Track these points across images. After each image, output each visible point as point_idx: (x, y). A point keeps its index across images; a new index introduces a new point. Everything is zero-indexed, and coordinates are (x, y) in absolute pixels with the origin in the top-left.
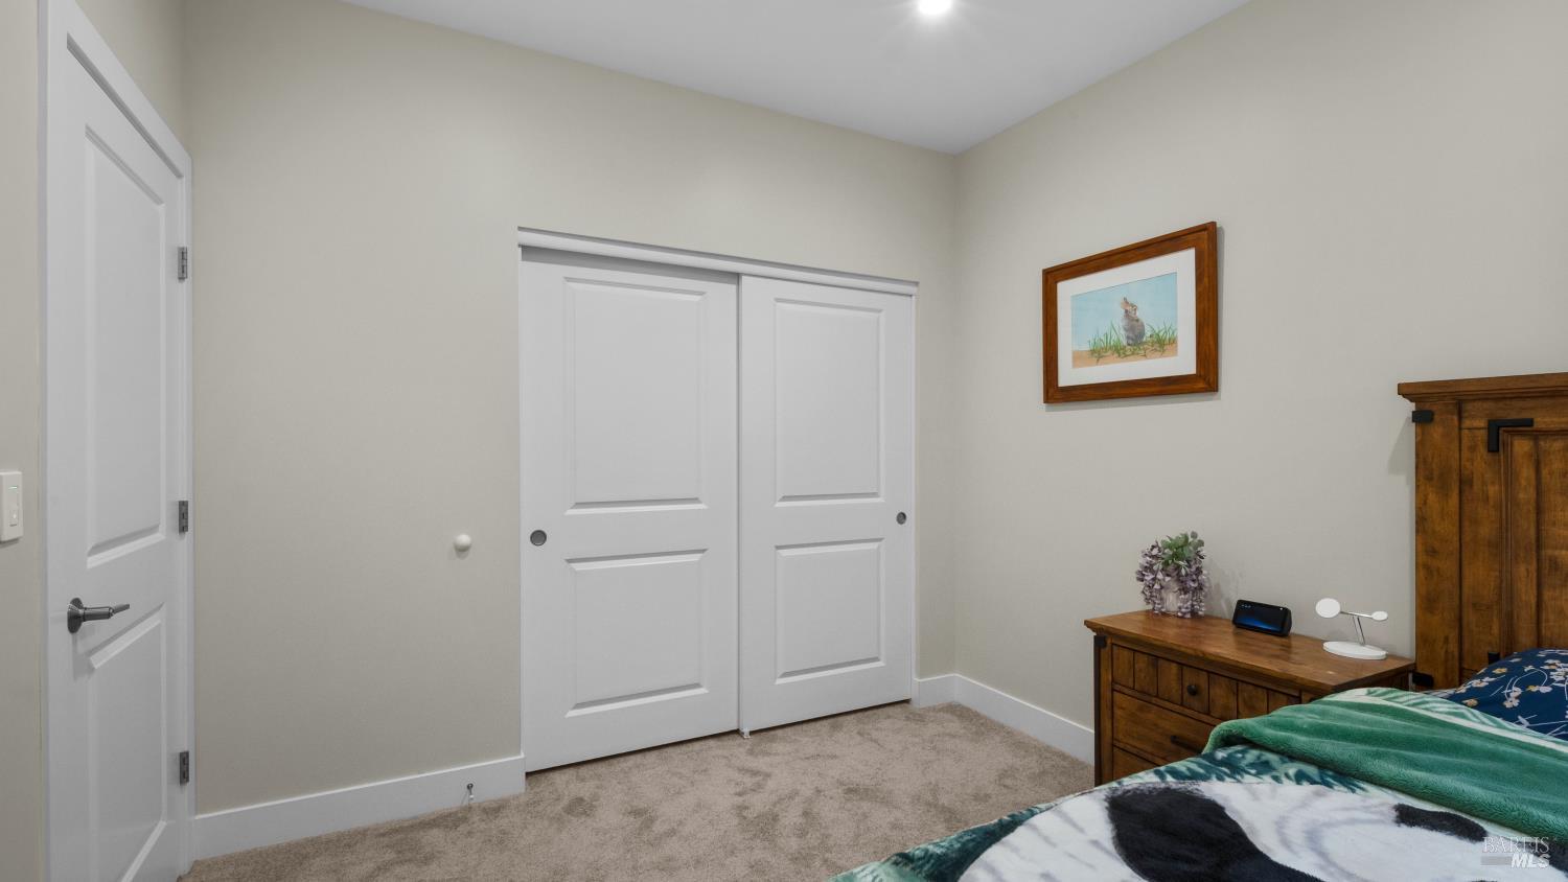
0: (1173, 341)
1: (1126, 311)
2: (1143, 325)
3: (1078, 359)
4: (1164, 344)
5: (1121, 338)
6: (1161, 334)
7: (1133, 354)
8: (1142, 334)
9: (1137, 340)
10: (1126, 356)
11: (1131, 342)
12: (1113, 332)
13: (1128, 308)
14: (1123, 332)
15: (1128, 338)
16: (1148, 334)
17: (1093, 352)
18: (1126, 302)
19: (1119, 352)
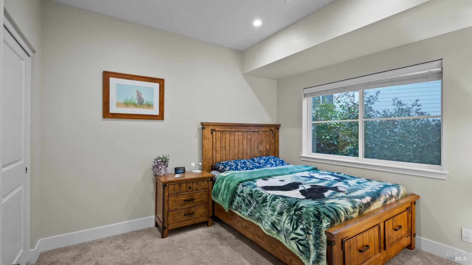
0: (152, 106)
1: (138, 94)
2: (143, 99)
3: (118, 105)
4: (149, 106)
5: (136, 102)
6: (149, 103)
7: (140, 107)
8: (143, 102)
9: (141, 103)
10: (137, 107)
11: (139, 103)
12: (133, 99)
13: (138, 93)
14: (136, 99)
15: (138, 102)
16: (145, 102)
17: (125, 104)
18: (138, 91)
19: (135, 105)
